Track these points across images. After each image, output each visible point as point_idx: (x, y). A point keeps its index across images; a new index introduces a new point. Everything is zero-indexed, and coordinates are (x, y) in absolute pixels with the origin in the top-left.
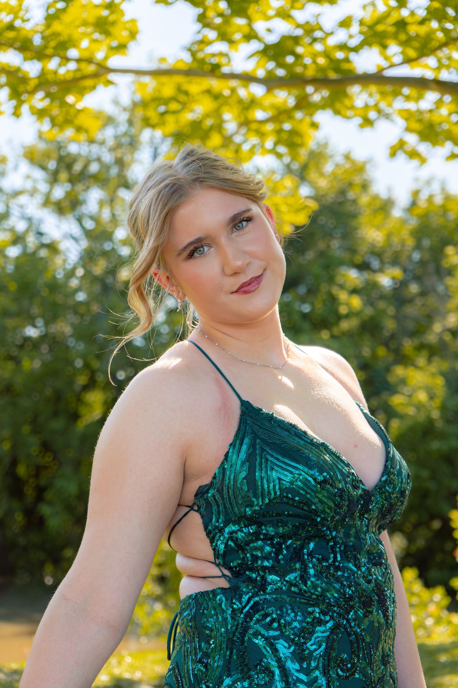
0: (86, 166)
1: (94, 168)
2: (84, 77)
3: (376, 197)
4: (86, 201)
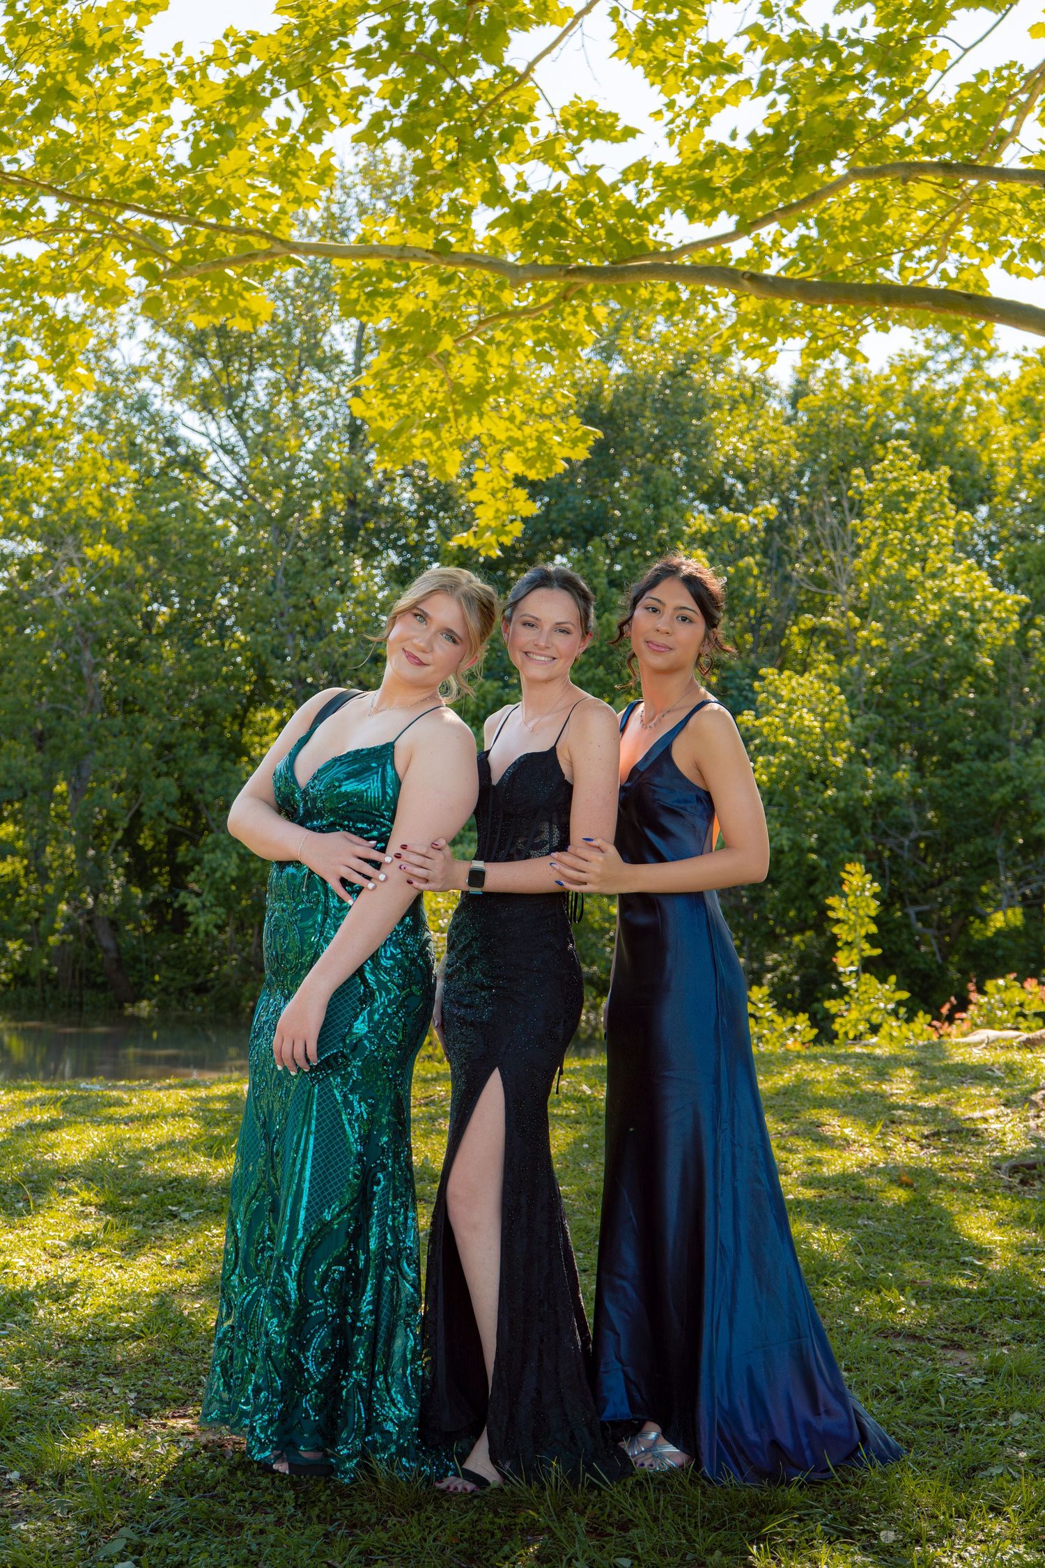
2: (253, 256)
4: (250, 384)
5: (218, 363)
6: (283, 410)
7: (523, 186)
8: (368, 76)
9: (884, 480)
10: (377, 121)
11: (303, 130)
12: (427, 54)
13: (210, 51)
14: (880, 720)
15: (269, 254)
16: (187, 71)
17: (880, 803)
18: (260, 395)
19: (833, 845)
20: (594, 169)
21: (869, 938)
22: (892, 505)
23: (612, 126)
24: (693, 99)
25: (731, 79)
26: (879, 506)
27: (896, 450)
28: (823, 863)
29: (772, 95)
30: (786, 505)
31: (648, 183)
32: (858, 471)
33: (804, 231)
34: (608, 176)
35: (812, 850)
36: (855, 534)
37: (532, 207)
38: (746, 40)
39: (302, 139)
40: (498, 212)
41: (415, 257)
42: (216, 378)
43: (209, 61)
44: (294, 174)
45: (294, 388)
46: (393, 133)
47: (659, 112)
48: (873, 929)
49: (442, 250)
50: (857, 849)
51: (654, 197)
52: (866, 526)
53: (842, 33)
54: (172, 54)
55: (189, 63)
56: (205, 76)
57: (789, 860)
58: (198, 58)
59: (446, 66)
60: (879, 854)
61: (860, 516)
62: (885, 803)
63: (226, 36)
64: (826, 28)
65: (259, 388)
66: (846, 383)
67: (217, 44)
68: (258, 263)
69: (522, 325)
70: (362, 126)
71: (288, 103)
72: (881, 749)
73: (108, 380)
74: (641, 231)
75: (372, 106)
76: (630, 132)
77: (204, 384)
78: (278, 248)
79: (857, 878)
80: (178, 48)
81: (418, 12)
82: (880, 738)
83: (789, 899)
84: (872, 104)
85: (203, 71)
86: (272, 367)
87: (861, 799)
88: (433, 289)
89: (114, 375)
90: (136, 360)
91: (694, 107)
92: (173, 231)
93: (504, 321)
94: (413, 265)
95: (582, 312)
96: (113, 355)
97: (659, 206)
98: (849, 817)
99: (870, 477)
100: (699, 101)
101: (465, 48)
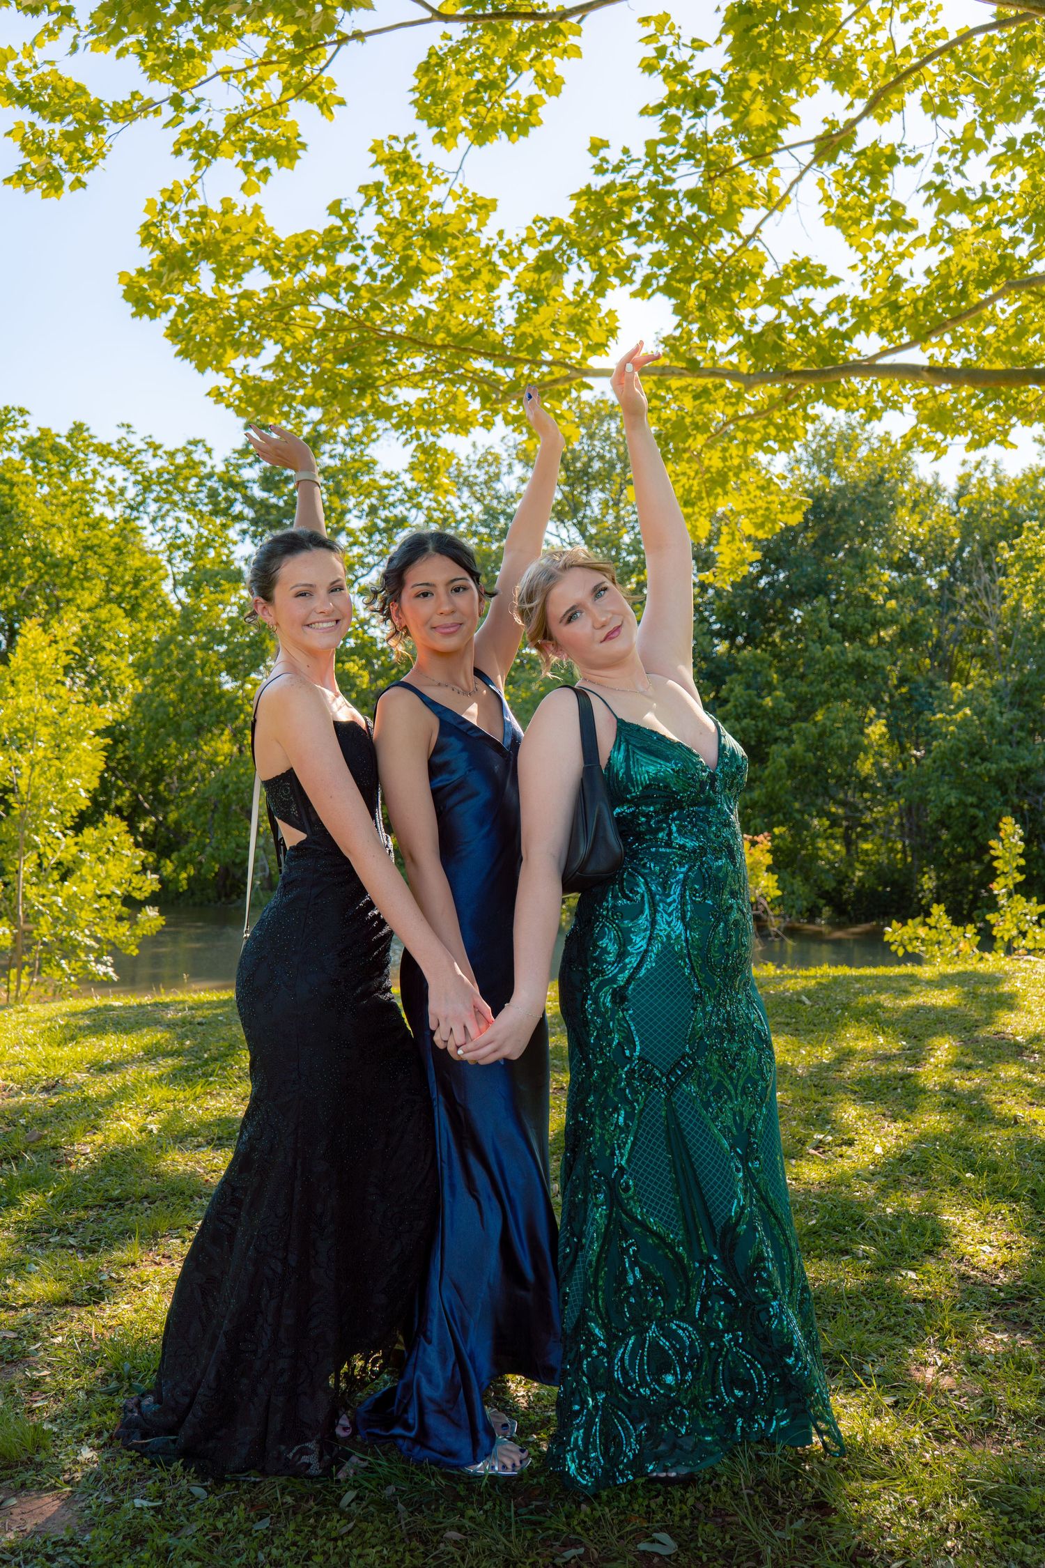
0: (588, 465)
1: (597, 465)
2: (555, 381)
3: (920, 484)
4: (588, 504)
5: (567, 489)
6: (610, 518)
7: (753, 321)
8: (639, 245)
9: (1022, 549)
10: (647, 281)
11: (592, 288)
12: (683, 230)
13: (524, 234)
14: (1021, 715)
15: (568, 379)
16: (507, 250)
17: (1022, 773)
18: (595, 510)
19: (988, 802)
20: (805, 302)
21: (1020, 869)
22: (1028, 567)
23: (822, 275)
24: (880, 254)
25: (911, 236)
26: (1018, 567)
27: (1030, 529)
28: (981, 815)
29: (942, 244)
30: (952, 570)
31: (848, 313)
32: (1003, 544)
33: (967, 356)
34: (818, 308)
35: (972, 805)
36: (1002, 588)
37: (761, 334)
38: (924, 196)
39: (592, 294)
40: (737, 339)
41: (673, 373)
42: (565, 498)
43: (523, 241)
44: (587, 322)
45: (617, 503)
46: (659, 289)
47: (854, 267)
48: (1022, 862)
49: (693, 367)
50: (1006, 803)
51: (852, 321)
52: (1008, 583)
53: (996, 188)
54: (496, 238)
55: (509, 244)
56: (520, 253)
57: (957, 813)
58: (515, 240)
59: (698, 237)
60: (1021, 808)
61: (1006, 575)
62: (1026, 772)
63: (534, 222)
64: (983, 185)
65: (594, 504)
66: (993, 485)
67: (529, 228)
68: (560, 387)
69: (756, 425)
70: (636, 286)
71: (579, 266)
72: (1022, 734)
73: (495, 502)
74: (842, 347)
75: (642, 271)
76: (835, 280)
77: (559, 503)
78: (574, 374)
79: (1010, 826)
80: (501, 234)
81: (676, 198)
82: (1021, 728)
83: (957, 839)
84: (1022, 240)
85: (519, 249)
86: (602, 490)
87: (1008, 770)
88: (688, 403)
89: (498, 498)
90: (513, 489)
91: (882, 261)
92: (506, 374)
93: (742, 423)
94: (675, 383)
95: (800, 413)
96: (498, 486)
97: (856, 329)
98: (1000, 783)
99: (1012, 547)
100: (885, 255)
101: (711, 222)
